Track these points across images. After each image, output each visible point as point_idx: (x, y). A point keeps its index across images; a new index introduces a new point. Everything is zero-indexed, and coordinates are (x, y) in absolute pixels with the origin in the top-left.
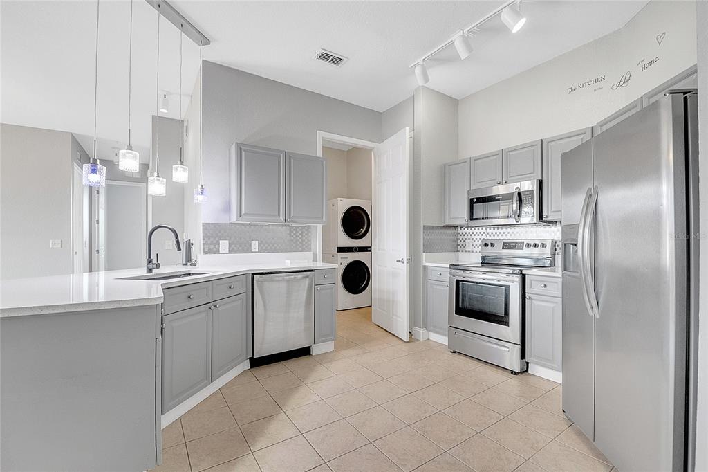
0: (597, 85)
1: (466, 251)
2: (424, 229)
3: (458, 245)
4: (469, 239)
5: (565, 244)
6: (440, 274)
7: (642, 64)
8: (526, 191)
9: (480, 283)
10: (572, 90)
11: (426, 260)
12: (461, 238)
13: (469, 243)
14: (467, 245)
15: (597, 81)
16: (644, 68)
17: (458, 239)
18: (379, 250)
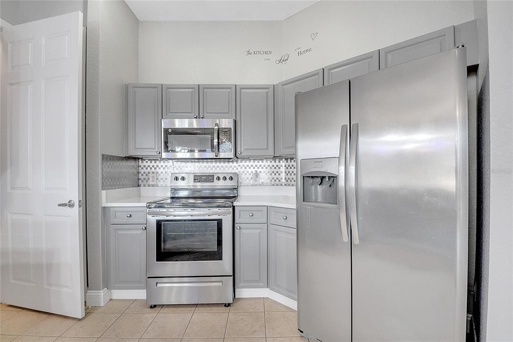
0: (267, 56)
1: (149, 186)
2: (103, 159)
3: (139, 179)
4: (153, 173)
5: (303, 177)
6: (131, 216)
7: (299, 51)
8: (225, 128)
9: (189, 220)
10: (249, 53)
11: (108, 199)
12: (142, 171)
13: (153, 177)
14: (151, 179)
15: (266, 53)
16: (300, 53)
17: (139, 173)
18: (12, 188)
